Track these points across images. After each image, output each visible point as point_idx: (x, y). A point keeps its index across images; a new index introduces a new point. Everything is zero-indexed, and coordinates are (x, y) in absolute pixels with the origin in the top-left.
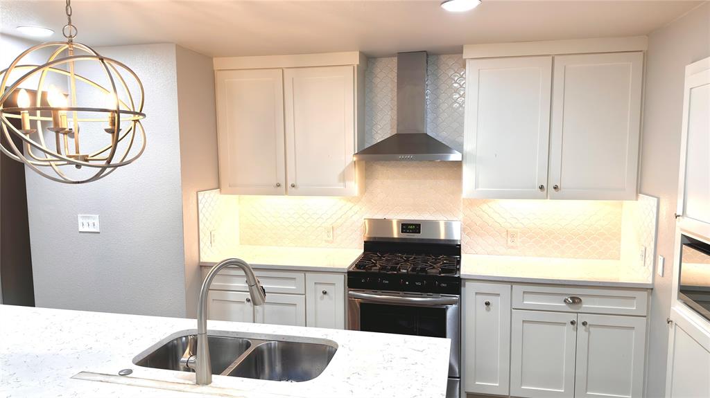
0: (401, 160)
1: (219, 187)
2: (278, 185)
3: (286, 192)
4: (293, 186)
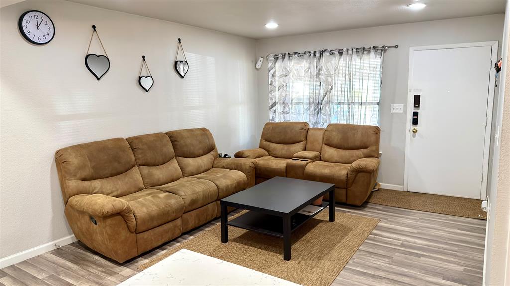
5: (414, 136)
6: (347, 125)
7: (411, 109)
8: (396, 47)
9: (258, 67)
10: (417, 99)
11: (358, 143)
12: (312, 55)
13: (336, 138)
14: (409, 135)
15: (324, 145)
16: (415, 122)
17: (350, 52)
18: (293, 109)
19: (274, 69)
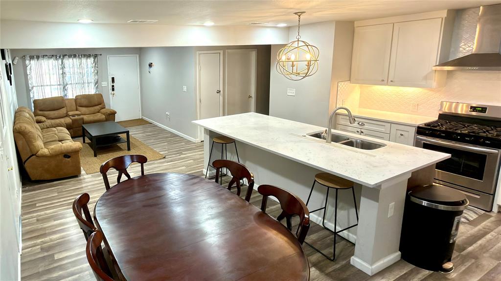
0: (467, 70)
1: (350, 80)
2: (383, 81)
3: (387, 84)
4: (392, 81)
5: (113, 96)
6: (88, 95)
7: (111, 84)
8: (101, 55)
9: (15, 63)
10: (113, 79)
11: (96, 103)
12: (58, 57)
13: (85, 102)
14: (111, 96)
15: (78, 107)
16: (113, 90)
17: (80, 57)
18: (47, 89)
19: (30, 65)
